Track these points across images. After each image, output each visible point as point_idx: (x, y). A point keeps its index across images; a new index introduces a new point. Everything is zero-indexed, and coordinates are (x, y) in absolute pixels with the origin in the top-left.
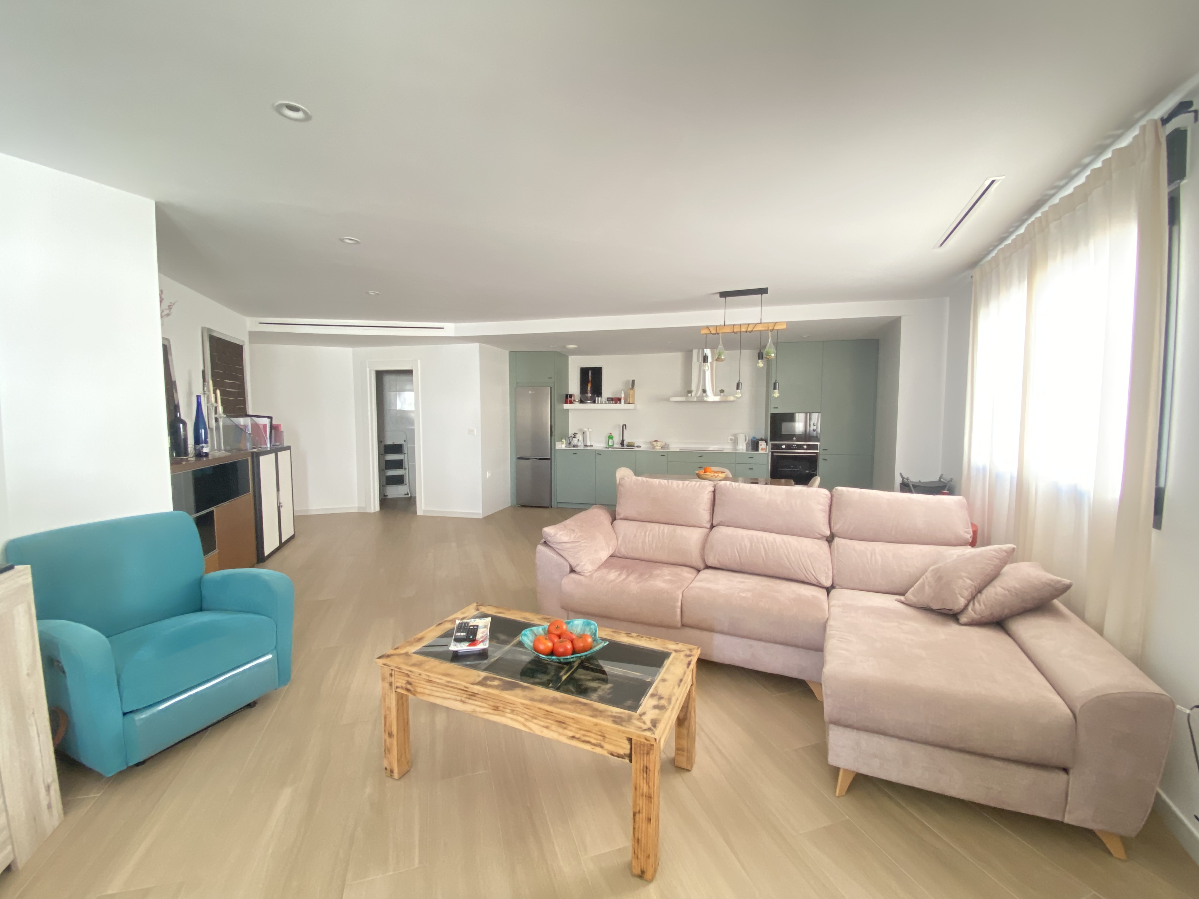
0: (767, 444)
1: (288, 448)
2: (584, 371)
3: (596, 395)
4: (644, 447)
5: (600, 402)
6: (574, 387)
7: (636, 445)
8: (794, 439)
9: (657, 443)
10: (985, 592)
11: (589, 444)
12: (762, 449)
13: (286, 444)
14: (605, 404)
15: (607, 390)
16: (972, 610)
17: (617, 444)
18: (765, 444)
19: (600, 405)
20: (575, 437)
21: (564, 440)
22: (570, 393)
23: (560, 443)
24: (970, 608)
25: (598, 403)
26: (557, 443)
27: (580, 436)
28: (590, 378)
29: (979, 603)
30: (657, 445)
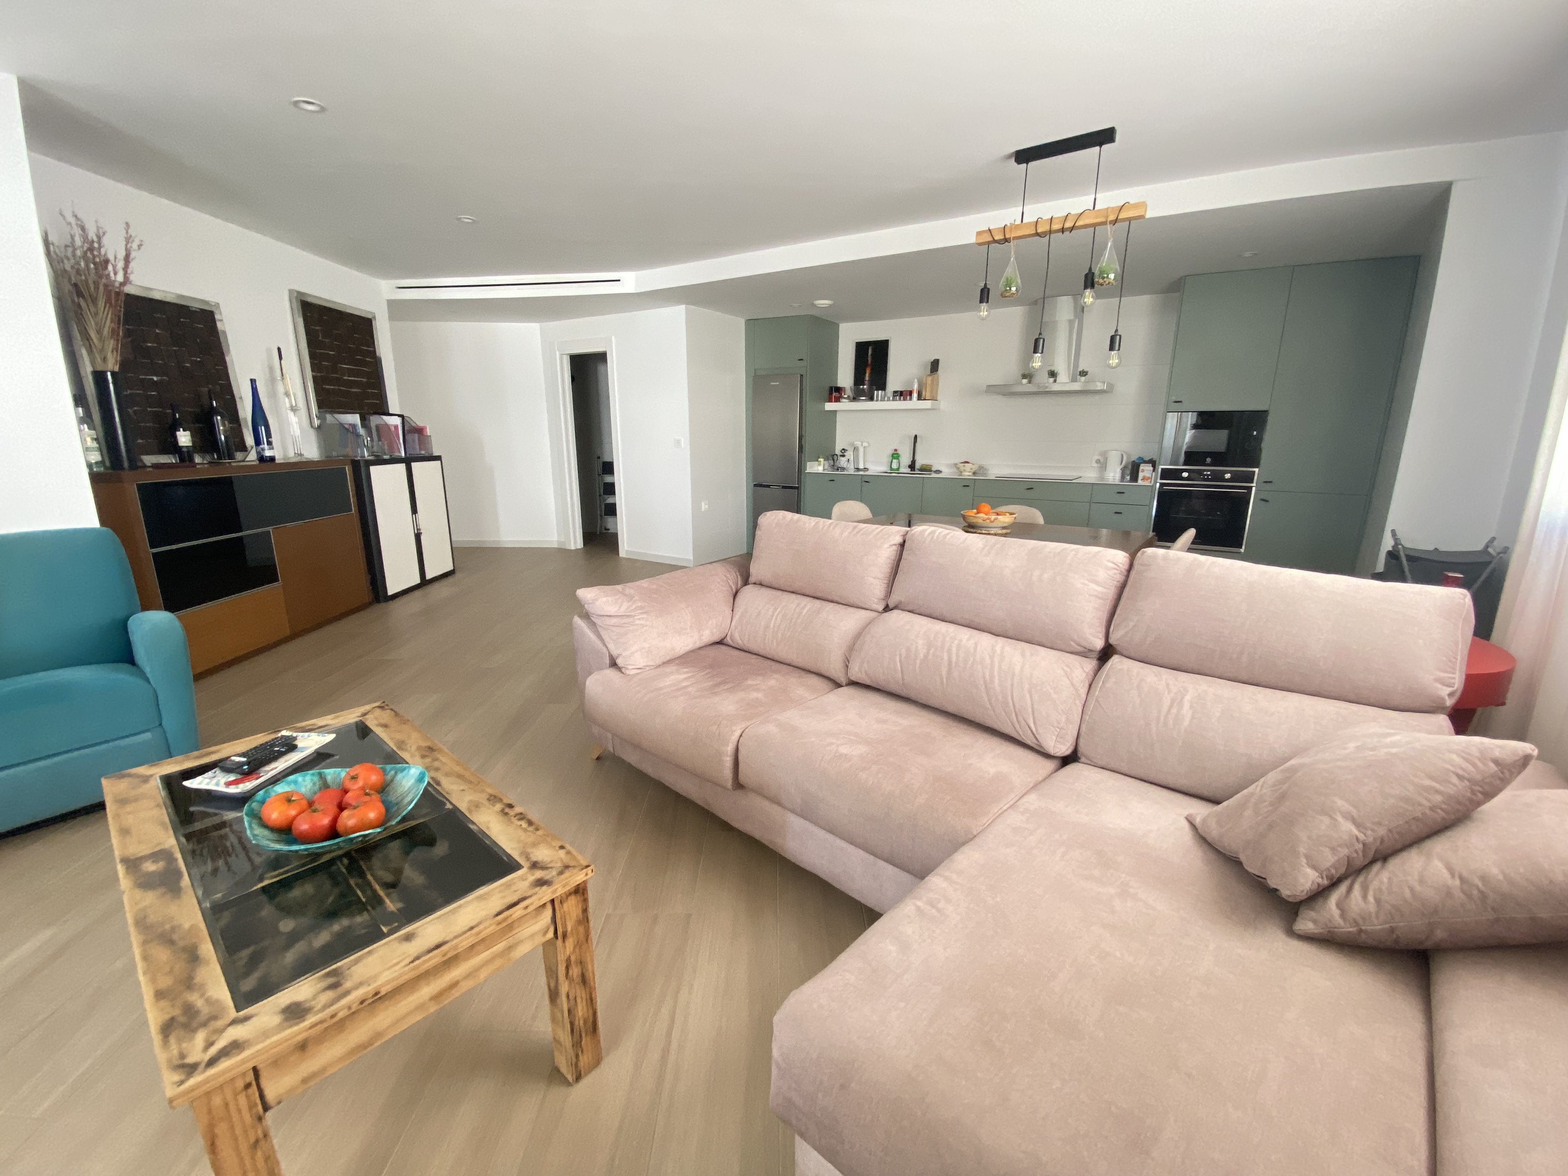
0: (1154, 471)
1: (438, 458)
2: (862, 348)
3: (875, 387)
4: (947, 472)
5: (879, 399)
6: (845, 377)
7: (934, 469)
8: (1209, 460)
9: (964, 466)
10: (1394, 863)
11: (861, 466)
12: (1144, 479)
13: (436, 454)
14: (887, 401)
15: (894, 381)
16: (1338, 905)
17: (905, 467)
18: (1152, 468)
19: (882, 404)
20: (843, 456)
21: (821, 460)
22: (840, 385)
23: (817, 463)
24: (1334, 898)
25: (877, 400)
26: (808, 463)
27: (850, 454)
28: (870, 359)
29: (1365, 890)
30: (964, 468)
